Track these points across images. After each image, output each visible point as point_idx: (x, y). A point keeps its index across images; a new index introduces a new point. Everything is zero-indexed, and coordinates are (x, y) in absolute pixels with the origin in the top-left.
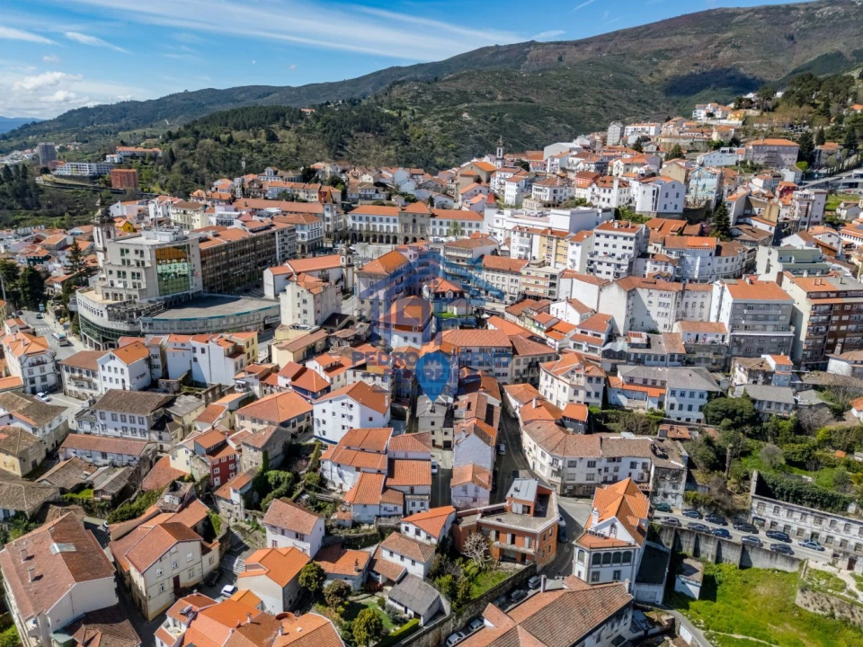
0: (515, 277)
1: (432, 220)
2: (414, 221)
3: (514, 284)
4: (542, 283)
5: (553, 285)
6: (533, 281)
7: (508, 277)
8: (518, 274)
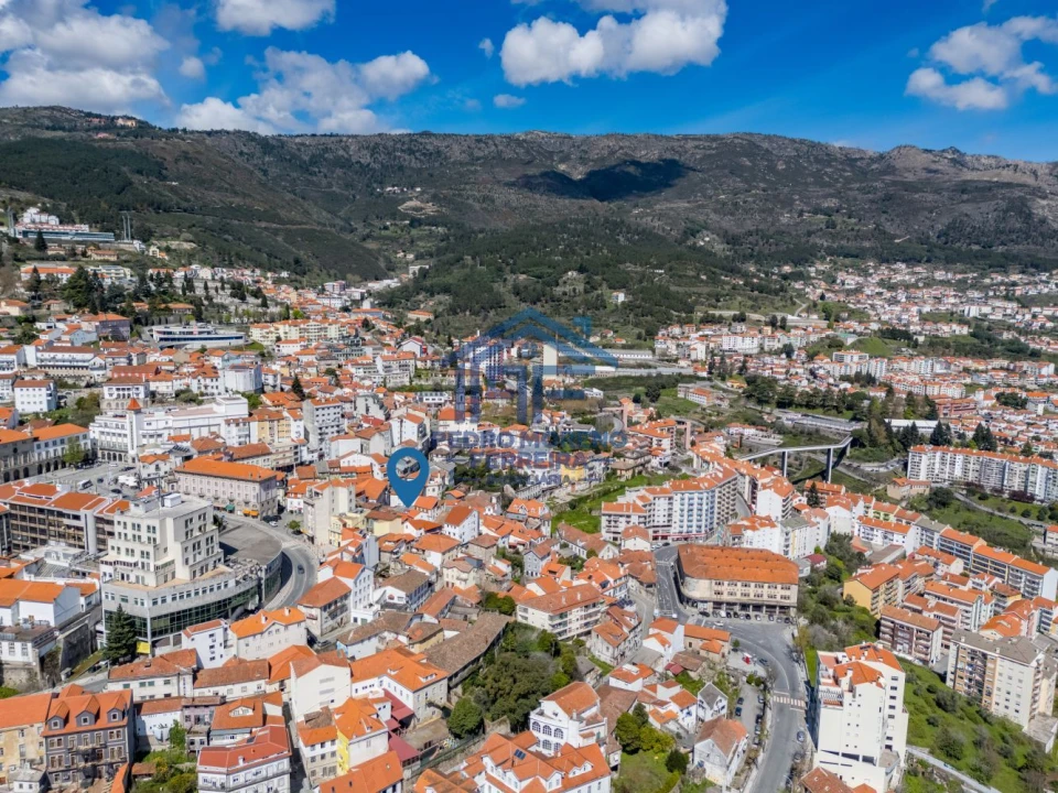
0: (267, 457)
1: (36, 443)
2: (15, 450)
3: (267, 463)
4: (288, 455)
5: (296, 453)
6: (281, 456)
7: (261, 459)
8: (270, 454)
